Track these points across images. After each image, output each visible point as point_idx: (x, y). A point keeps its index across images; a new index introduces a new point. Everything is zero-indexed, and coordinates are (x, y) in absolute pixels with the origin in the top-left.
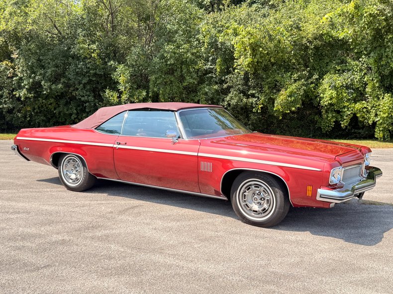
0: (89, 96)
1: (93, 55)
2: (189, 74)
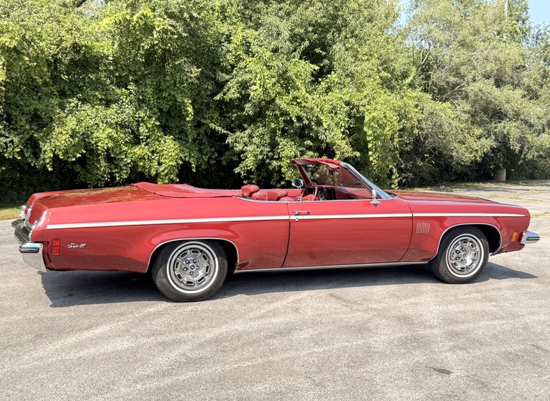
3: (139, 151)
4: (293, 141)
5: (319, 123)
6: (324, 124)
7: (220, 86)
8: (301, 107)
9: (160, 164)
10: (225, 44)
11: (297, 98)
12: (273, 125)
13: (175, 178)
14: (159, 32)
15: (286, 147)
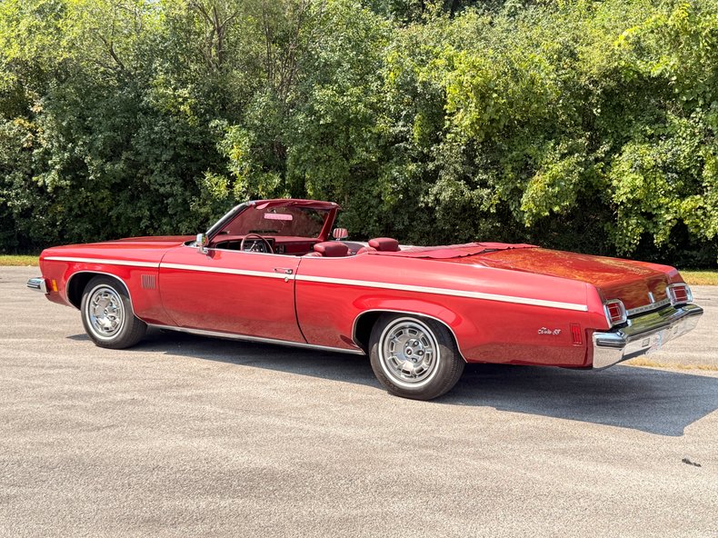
0: (173, 184)
1: (182, 108)
2: (361, 144)
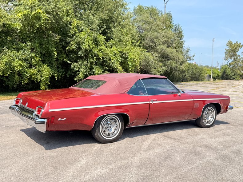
3: (32, 71)
4: (99, 67)
5: (110, 60)
6: (112, 60)
7: (68, 43)
8: (103, 53)
9: (42, 77)
10: (69, 26)
11: (101, 49)
12: (91, 60)
13: (48, 83)
14: (43, 20)
15: (96, 70)
